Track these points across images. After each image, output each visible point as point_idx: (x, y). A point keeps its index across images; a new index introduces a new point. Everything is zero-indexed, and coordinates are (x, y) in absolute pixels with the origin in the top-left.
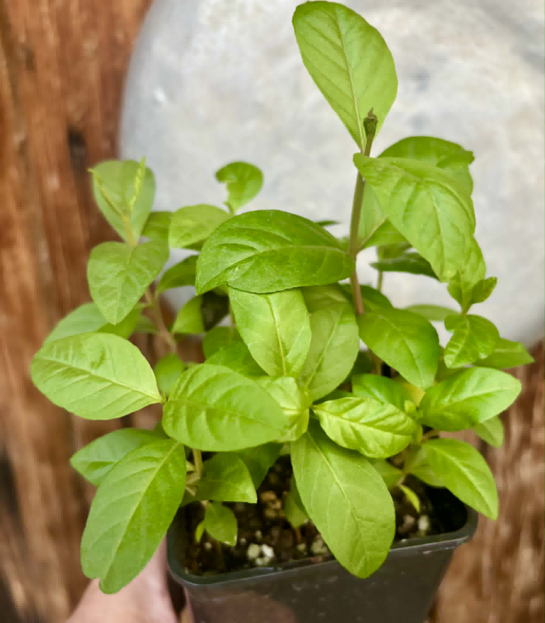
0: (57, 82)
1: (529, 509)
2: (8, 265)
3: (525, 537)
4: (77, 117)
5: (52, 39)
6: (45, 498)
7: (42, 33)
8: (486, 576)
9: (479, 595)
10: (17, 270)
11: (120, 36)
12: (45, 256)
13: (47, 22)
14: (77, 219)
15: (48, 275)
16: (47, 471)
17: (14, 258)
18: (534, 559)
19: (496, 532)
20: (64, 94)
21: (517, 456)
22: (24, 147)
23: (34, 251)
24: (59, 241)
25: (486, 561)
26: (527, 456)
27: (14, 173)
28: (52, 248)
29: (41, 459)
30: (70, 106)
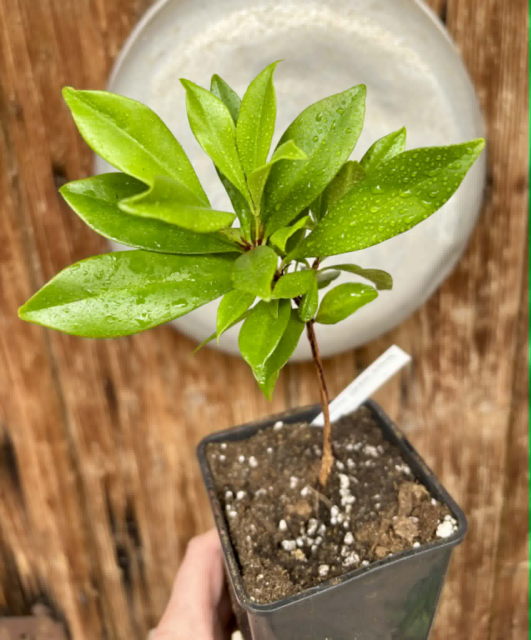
0: (42, 130)
1: (446, 442)
2: (6, 276)
3: (447, 466)
4: (59, 155)
5: (37, 97)
6: (44, 472)
7: (28, 93)
10: (13, 280)
12: (37, 266)
13: (32, 85)
14: (63, 234)
17: (11, 269)
18: (456, 485)
20: (48, 138)
21: (432, 399)
22: (16, 180)
23: (28, 263)
24: (48, 253)
26: (440, 398)
27: (9, 201)
28: (43, 260)
29: (38, 438)
30: (53, 148)
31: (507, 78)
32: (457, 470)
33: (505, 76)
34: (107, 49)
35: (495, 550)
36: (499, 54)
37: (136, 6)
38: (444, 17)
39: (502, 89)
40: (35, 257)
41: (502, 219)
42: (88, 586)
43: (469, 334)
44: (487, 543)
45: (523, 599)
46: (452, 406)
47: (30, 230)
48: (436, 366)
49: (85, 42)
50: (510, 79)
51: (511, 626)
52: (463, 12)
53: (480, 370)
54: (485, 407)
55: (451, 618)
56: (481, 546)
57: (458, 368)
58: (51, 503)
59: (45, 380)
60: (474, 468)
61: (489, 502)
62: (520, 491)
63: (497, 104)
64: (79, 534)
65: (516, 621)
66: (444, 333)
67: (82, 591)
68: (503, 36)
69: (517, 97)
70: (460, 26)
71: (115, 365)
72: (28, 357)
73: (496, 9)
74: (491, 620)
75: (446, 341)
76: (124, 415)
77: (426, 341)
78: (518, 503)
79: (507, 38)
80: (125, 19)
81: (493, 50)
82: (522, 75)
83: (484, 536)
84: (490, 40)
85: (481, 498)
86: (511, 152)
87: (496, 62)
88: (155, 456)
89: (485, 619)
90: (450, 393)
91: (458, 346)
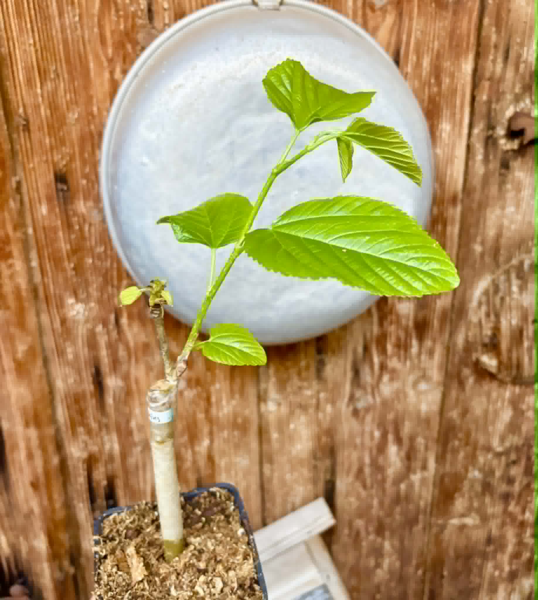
1: (391, 416)
3: (391, 437)
4: (61, 164)
5: (44, 111)
6: (30, 456)
7: (37, 107)
8: (367, 470)
9: (365, 486)
10: (12, 277)
11: (95, 109)
12: (35, 264)
13: (40, 100)
15: (38, 278)
16: (33, 433)
17: (11, 266)
18: (398, 454)
19: (372, 437)
20: (52, 148)
21: (380, 379)
22: (19, 185)
24: (46, 253)
25: (367, 460)
26: (386, 378)
27: (12, 204)
28: (40, 257)
29: (27, 425)
30: (57, 157)
31: (446, 113)
32: (399, 441)
33: (444, 111)
34: (112, 73)
35: (428, 510)
36: (439, 93)
37: (140, 36)
38: (397, 62)
39: (442, 121)
40: (34, 255)
41: (440, 227)
42: (66, 563)
43: (411, 324)
44: (422, 503)
45: (451, 553)
46: (396, 385)
47: (30, 231)
48: (383, 351)
49: (92, 65)
50: (448, 114)
51: (442, 577)
52: (412, 58)
53: (419, 354)
54: (423, 386)
55: (391, 572)
56: (418, 506)
57: (402, 352)
58: (35, 485)
59: (38, 369)
60: (412, 439)
61: (424, 467)
62: (449, 456)
63: (438, 134)
64: (60, 514)
65: (445, 573)
66: (391, 323)
67: (61, 569)
68: (444, 78)
69: (453, 129)
70: (409, 69)
71: (104, 353)
72: (21, 348)
73: (438, 56)
74: (424, 573)
75: (392, 329)
76: (110, 400)
77: (376, 329)
78: (448, 468)
79: (446, 81)
80: (129, 47)
81: (435, 89)
82: (458, 110)
83: (420, 497)
84: (433, 81)
85: (417, 464)
86: (449, 173)
87: (437, 99)
88: (137, 437)
89: (420, 572)
90: (394, 374)
91: (402, 335)
